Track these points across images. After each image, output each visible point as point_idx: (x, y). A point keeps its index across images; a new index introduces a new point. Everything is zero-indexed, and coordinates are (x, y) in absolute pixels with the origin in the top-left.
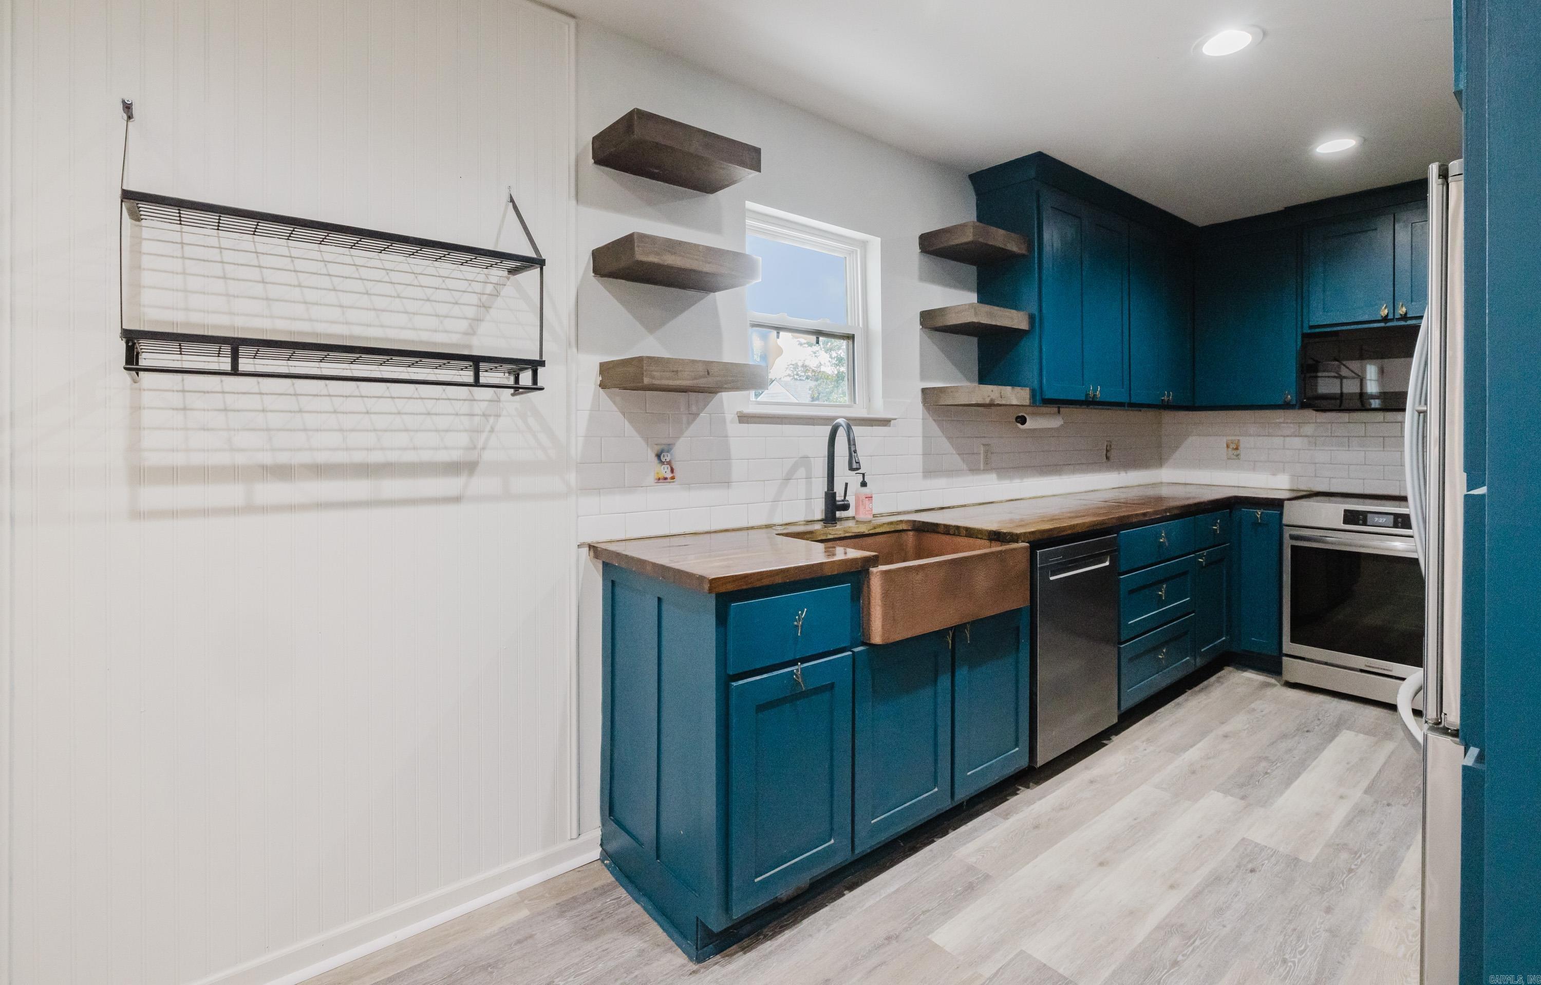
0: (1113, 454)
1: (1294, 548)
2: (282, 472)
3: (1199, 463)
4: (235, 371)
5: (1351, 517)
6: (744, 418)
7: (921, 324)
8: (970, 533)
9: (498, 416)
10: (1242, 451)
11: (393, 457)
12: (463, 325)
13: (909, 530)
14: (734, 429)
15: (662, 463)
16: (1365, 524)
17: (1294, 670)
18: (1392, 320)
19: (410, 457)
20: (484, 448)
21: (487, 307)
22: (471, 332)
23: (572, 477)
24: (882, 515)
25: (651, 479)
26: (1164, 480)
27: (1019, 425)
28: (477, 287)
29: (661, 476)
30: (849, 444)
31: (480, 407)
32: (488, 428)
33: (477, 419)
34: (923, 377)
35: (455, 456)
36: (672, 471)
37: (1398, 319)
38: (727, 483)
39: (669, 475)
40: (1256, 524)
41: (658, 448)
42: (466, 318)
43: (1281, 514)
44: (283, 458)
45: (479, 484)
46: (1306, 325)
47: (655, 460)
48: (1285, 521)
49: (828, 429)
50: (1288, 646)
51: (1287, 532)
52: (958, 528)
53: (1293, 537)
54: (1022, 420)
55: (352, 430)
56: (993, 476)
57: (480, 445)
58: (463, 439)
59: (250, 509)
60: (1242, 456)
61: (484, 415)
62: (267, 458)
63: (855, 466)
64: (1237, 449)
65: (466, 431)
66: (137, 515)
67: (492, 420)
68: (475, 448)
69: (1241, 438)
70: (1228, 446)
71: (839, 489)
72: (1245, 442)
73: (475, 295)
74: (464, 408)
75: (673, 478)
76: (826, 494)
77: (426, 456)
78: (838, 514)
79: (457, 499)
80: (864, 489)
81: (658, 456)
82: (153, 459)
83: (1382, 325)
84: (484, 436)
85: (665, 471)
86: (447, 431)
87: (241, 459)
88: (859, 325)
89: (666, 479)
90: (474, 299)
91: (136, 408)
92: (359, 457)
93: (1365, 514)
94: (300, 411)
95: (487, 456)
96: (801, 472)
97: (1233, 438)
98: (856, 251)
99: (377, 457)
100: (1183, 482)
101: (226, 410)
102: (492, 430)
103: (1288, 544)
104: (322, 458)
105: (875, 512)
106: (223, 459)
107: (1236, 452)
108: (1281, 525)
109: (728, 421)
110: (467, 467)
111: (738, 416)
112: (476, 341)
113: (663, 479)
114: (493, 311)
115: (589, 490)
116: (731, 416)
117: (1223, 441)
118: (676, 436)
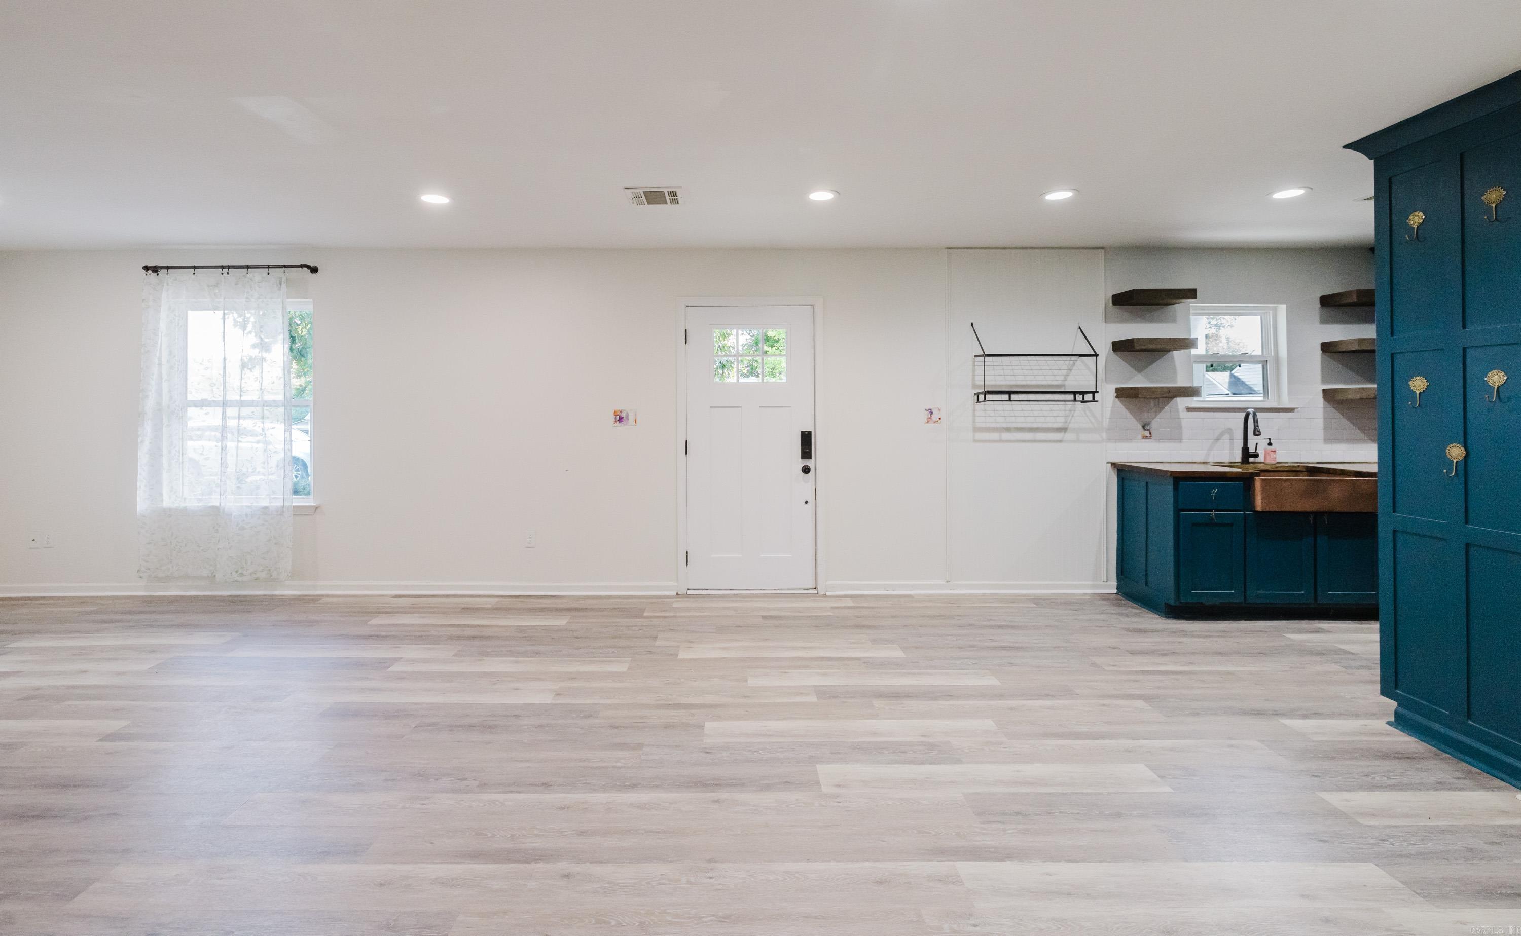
2: (1008, 430)
4: (1010, 400)
6: (1189, 409)
7: (1322, 350)
11: (1040, 425)
12: (1061, 378)
13: (1303, 470)
15: (1145, 430)
19: (1045, 426)
20: (1070, 423)
21: (1070, 371)
22: (1065, 380)
23: (1104, 435)
24: (1285, 461)
25: (1139, 437)
28: (1067, 363)
29: (1144, 435)
30: (1254, 422)
31: (1069, 407)
32: (1071, 416)
33: (1067, 412)
34: (1324, 380)
35: (1060, 425)
36: (1150, 433)
38: (1180, 440)
39: (1148, 435)
41: (1143, 423)
42: (1063, 375)
44: (1009, 425)
45: (1068, 436)
47: (1142, 429)
49: (1244, 414)
55: (1028, 416)
57: (1068, 422)
58: (1062, 419)
59: (1001, 441)
61: (1070, 410)
62: (1004, 425)
63: (1257, 433)
65: (1063, 416)
66: (975, 441)
67: (1072, 412)
68: (1066, 423)
71: (1251, 446)
73: (1066, 366)
74: (1062, 408)
75: (1151, 437)
76: (1242, 448)
77: (1050, 425)
78: (1251, 460)
79: (1060, 441)
80: (1269, 446)
81: (1143, 427)
82: (978, 425)
84: (1070, 418)
85: (1147, 433)
86: (1056, 416)
87: (998, 425)
88: (1271, 354)
89: (1147, 437)
90: (1065, 368)
91: (974, 410)
92: (1029, 425)
94: (1013, 410)
95: (1071, 426)
96: (1226, 437)
98: (1269, 312)
99: (1035, 425)
101: (994, 410)
102: (1073, 416)
104: (1020, 425)
105: (1278, 458)
106: (993, 425)
109: (1180, 411)
110: (1063, 430)
111: (1187, 409)
112: (1066, 383)
113: (1145, 437)
114: (1073, 371)
115: (1110, 440)
116: (1182, 408)
118: (1153, 418)
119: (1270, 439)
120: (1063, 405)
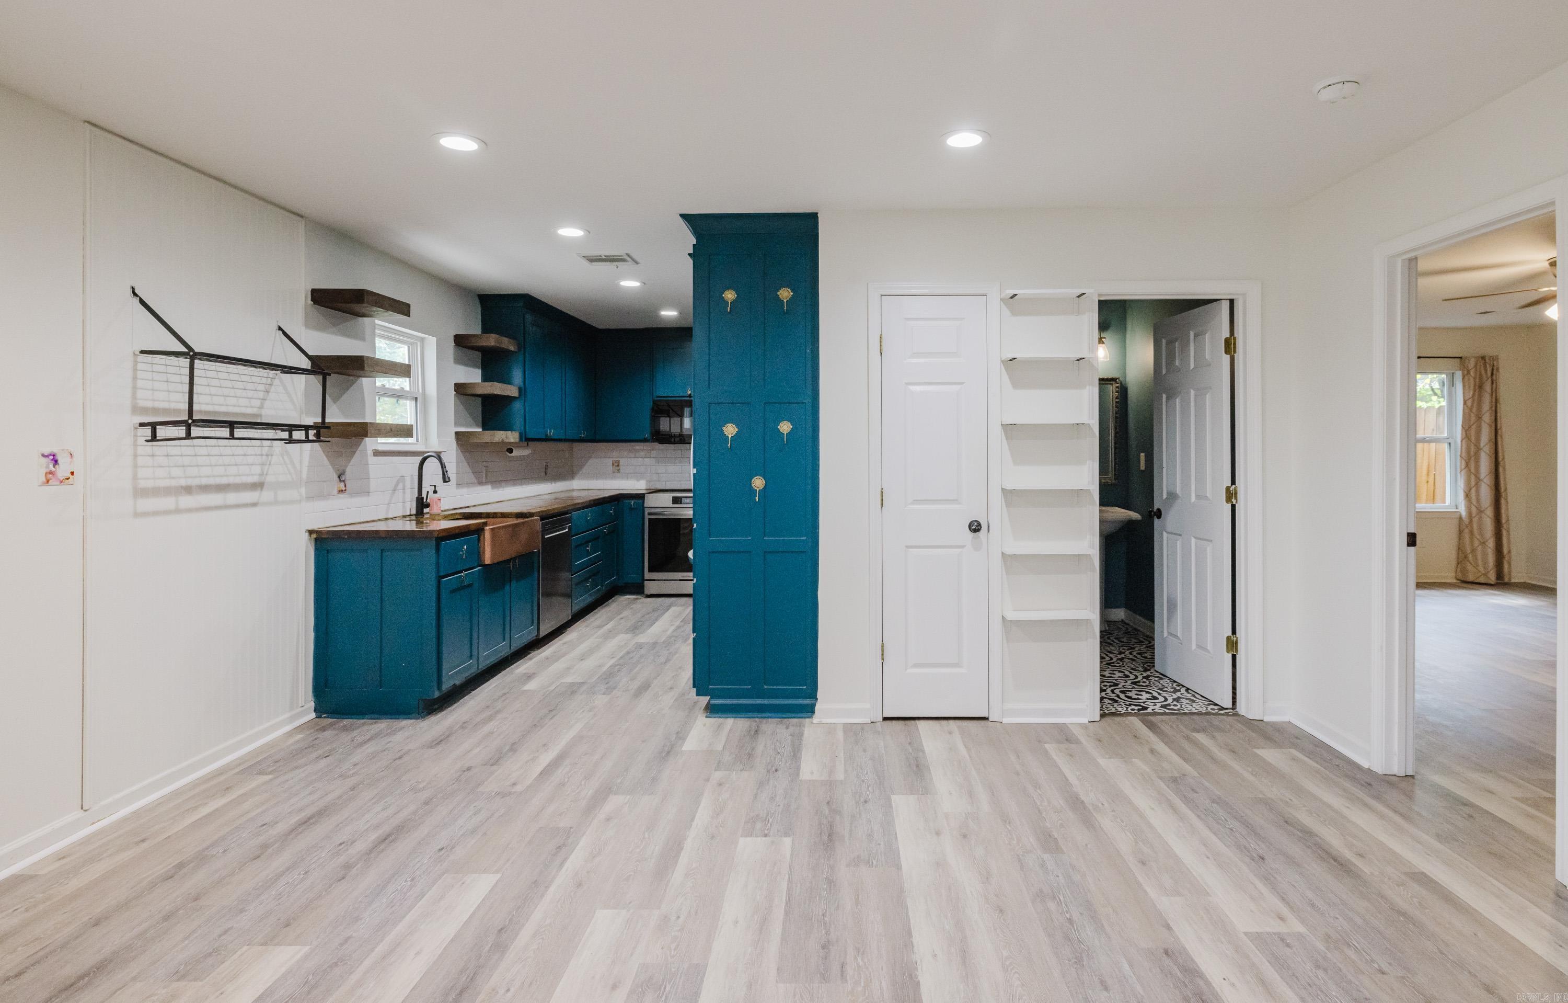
0: (549, 470)
1: (650, 520)
2: (188, 490)
3: (596, 476)
5: (676, 500)
6: (377, 453)
7: (455, 391)
8: (504, 515)
9: (272, 455)
10: (621, 467)
11: (231, 480)
12: (257, 403)
14: (372, 460)
15: (341, 481)
16: (681, 504)
17: (650, 587)
19: (238, 480)
20: (267, 475)
21: (268, 392)
22: (261, 407)
23: (303, 490)
24: (445, 511)
25: (335, 492)
26: (575, 488)
27: (508, 454)
28: (264, 380)
29: (340, 489)
30: (442, 467)
31: (265, 450)
32: (268, 463)
33: (264, 457)
34: (457, 424)
35: (255, 479)
36: (345, 486)
38: (367, 493)
39: (344, 489)
40: (631, 509)
41: (339, 473)
42: (260, 399)
43: (644, 502)
44: (190, 482)
45: (266, 495)
46: (655, 396)
48: (645, 506)
49: (421, 458)
50: (647, 574)
51: (647, 511)
52: (495, 513)
53: (650, 514)
54: (511, 451)
55: (216, 466)
56: (489, 487)
57: (265, 473)
58: (257, 470)
59: (178, 511)
60: (621, 471)
61: (267, 455)
62: (183, 482)
63: (447, 480)
64: (618, 466)
65: (260, 464)
66: (136, 515)
67: (270, 457)
68: (263, 474)
69: (620, 459)
70: (613, 465)
71: (424, 495)
72: (622, 461)
73: (263, 385)
74: (258, 451)
75: (345, 490)
76: (417, 498)
77: (244, 479)
78: (426, 510)
79: (254, 505)
80: (435, 495)
81: (339, 477)
82: (142, 484)
84: (265, 467)
85: (342, 486)
86: (252, 465)
87: (174, 483)
88: (418, 391)
89: (342, 491)
90: (261, 387)
91: (136, 456)
93: (681, 498)
94: (196, 455)
95: (270, 479)
96: (400, 486)
97: (617, 459)
98: (416, 344)
99: (224, 481)
100: (587, 488)
101: (168, 456)
102: (270, 464)
103: (647, 517)
104: (204, 481)
105: (442, 509)
106: (166, 483)
107: (617, 468)
108: (644, 508)
109: (369, 455)
110: (258, 486)
111: (374, 452)
112: (263, 412)
113: (341, 491)
114: (270, 394)
115: (310, 498)
116: (370, 452)
117: (610, 461)
118: (346, 466)
119: (435, 486)
120: (260, 448)
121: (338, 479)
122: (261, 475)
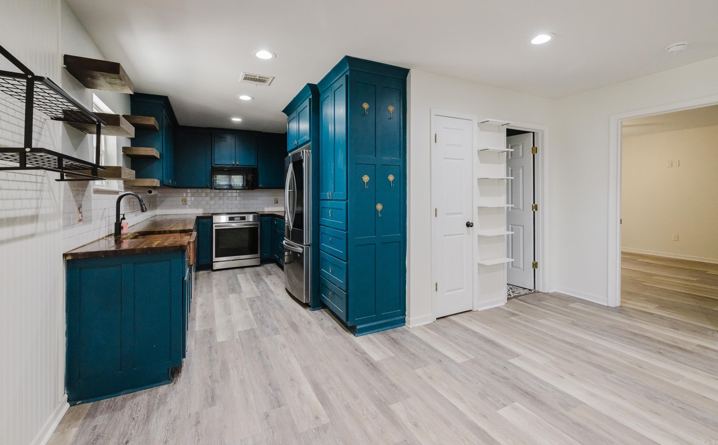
1: (216, 230)
3: (171, 207)
5: (231, 219)
7: (123, 152)
9: (43, 191)
10: (188, 202)
11: (18, 213)
13: (138, 236)
14: (94, 196)
15: (80, 212)
16: (234, 220)
17: (216, 266)
18: (235, 165)
19: (22, 213)
20: (40, 208)
23: (61, 221)
25: (76, 220)
26: (157, 214)
27: (149, 194)
30: (140, 202)
32: (40, 197)
33: (38, 192)
35: (33, 212)
36: (82, 216)
37: (236, 165)
39: (81, 219)
41: (78, 206)
43: (212, 220)
45: (40, 226)
46: (213, 164)
48: (213, 222)
50: (215, 259)
51: (214, 225)
53: (216, 227)
54: (150, 192)
55: (6, 199)
56: (134, 214)
57: (39, 206)
58: (34, 203)
60: (188, 204)
63: (145, 210)
64: (186, 201)
65: (35, 199)
67: (41, 193)
69: (186, 198)
70: (182, 201)
71: (120, 221)
72: (189, 199)
74: (35, 186)
77: (26, 212)
78: (120, 231)
79: (32, 236)
81: (79, 209)
83: (232, 166)
84: (40, 201)
85: (80, 216)
86: (31, 199)
88: (104, 150)
93: (234, 217)
95: (42, 212)
99: (12, 214)
100: (165, 214)
102: (42, 198)
103: (214, 228)
107: (185, 203)
108: (212, 223)
109: (92, 193)
110: (34, 218)
111: (94, 191)
113: (80, 220)
114: (42, 136)
115: (65, 227)
116: (92, 190)
117: (180, 199)
118: (81, 201)
120: (36, 183)
121: (78, 211)
122: (37, 208)
